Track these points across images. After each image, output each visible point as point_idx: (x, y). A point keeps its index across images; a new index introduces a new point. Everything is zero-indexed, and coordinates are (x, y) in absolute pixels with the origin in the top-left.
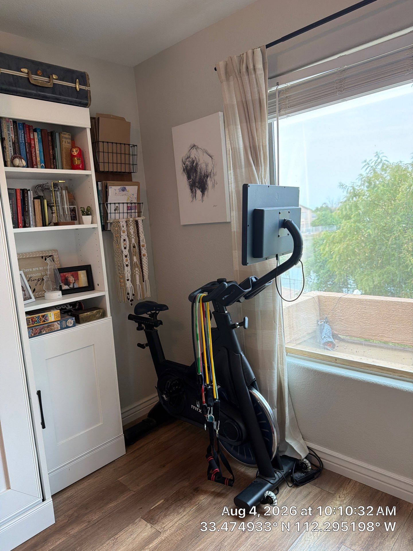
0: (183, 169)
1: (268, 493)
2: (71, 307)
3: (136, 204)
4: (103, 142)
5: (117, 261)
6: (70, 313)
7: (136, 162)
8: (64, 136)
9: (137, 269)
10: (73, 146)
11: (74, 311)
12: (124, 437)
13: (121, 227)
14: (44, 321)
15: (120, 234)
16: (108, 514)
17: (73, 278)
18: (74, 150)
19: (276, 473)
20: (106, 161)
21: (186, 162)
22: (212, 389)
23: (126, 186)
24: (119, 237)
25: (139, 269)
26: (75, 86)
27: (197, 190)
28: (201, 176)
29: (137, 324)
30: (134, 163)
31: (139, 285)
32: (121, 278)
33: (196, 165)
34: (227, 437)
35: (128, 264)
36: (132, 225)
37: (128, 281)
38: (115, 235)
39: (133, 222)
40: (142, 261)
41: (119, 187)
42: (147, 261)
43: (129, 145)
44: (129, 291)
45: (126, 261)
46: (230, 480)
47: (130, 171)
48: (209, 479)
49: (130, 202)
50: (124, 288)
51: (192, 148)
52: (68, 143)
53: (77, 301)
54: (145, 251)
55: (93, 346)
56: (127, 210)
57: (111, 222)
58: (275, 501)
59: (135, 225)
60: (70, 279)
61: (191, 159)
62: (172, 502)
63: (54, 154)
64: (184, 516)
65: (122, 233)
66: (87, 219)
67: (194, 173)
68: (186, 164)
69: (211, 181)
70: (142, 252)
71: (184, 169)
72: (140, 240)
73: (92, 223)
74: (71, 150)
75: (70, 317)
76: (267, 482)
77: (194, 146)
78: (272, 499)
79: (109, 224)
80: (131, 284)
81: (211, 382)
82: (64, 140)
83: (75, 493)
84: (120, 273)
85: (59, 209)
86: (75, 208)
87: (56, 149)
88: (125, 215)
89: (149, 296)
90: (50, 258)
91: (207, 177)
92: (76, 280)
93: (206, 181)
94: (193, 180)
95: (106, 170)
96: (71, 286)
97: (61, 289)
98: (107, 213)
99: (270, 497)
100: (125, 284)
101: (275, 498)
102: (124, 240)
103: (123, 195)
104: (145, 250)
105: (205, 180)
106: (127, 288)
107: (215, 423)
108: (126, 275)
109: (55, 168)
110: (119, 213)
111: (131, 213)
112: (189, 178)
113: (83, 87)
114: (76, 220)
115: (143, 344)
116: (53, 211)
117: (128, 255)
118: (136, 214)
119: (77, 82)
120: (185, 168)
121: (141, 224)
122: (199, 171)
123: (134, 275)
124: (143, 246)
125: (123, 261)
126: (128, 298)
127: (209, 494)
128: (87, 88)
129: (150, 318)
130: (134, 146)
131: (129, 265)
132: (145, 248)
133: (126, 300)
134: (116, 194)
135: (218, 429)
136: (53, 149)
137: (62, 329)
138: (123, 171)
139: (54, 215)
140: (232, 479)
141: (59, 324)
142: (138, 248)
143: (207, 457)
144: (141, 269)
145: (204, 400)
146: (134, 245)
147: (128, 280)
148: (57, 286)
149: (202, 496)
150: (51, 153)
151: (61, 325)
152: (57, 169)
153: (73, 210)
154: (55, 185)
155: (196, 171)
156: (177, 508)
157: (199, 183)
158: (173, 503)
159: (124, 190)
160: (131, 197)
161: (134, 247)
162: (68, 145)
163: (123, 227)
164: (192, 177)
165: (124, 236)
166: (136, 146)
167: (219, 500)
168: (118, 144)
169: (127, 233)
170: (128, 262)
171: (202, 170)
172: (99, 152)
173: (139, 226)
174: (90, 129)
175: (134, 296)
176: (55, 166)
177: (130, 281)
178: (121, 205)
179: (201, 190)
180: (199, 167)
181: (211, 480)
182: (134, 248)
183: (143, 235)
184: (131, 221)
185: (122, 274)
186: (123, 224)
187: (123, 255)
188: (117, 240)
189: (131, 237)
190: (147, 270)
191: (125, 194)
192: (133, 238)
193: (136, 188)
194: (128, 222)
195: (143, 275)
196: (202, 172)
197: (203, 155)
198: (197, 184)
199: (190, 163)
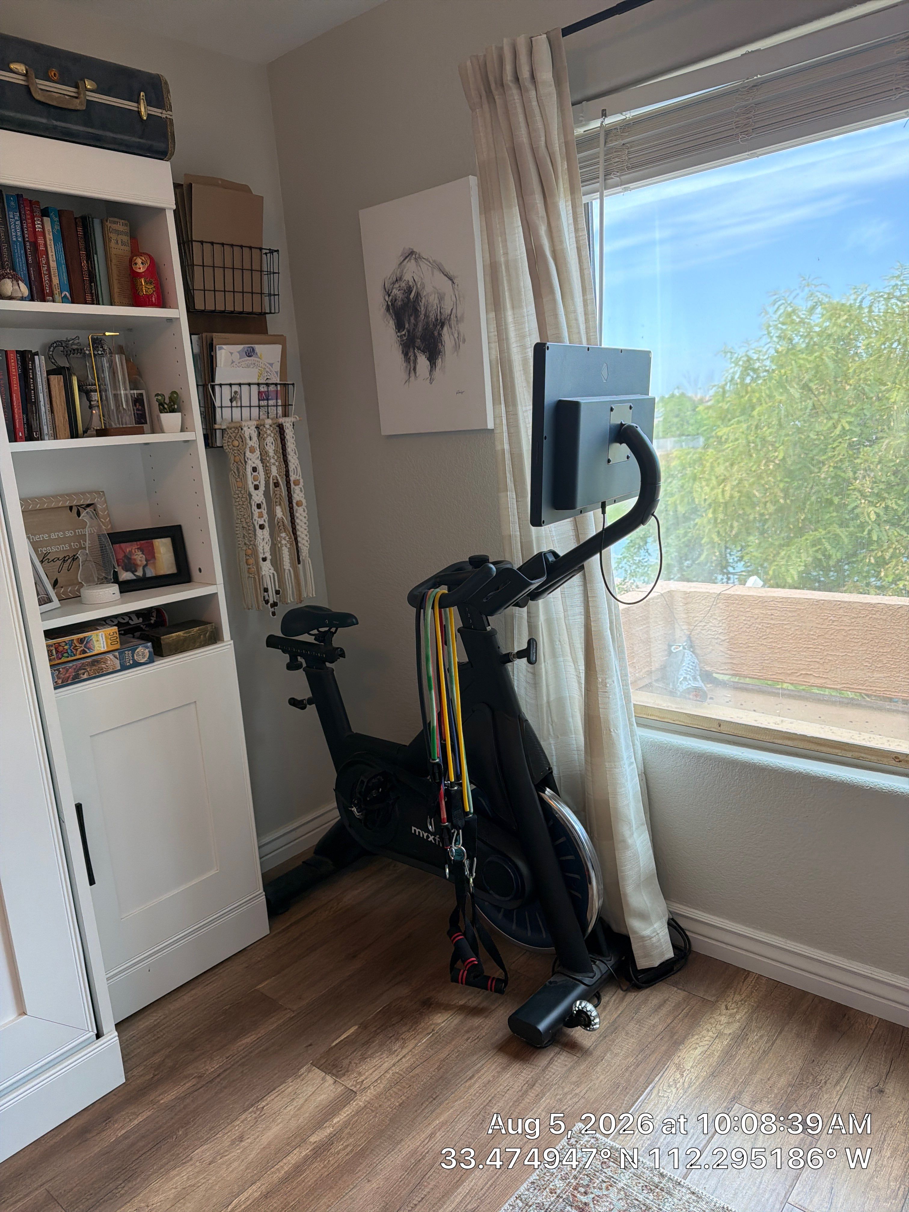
0: (385, 307)
1: (580, 1004)
2: (141, 620)
3: (279, 386)
4: (202, 242)
5: (240, 517)
6: (137, 634)
7: (276, 289)
8: (114, 226)
9: (283, 535)
10: (136, 251)
11: (147, 629)
12: (265, 899)
13: (245, 439)
14: (84, 652)
15: (245, 456)
16: (240, 1059)
17: (143, 554)
18: (139, 261)
19: (595, 963)
20: (209, 286)
21: (393, 288)
22: (461, 792)
23: (256, 346)
24: (243, 462)
25: (287, 535)
26: (136, 109)
27: (418, 354)
28: (427, 323)
29: (287, 655)
30: (272, 293)
31: (289, 570)
32: (249, 555)
33: (417, 297)
34: (491, 892)
35: (263, 525)
36: (270, 435)
37: (265, 563)
38: (232, 458)
39: (274, 428)
40: (295, 518)
41: (240, 347)
42: (305, 517)
43: (261, 249)
44: (268, 583)
45: (260, 517)
46: (498, 980)
47: (263, 311)
48: (455, 980)
49: (265, 382)
50: (257, 577)
51: (406, 257)
52: (123, 244)
53: (152, 607)
54: (302, 495)
55: (193, 706)
56: (259, 400)
57: (224, 427)
58: (595, 1021)
59: (278, 434)
60: (135, 557)
61: (403, 284)
62: (376, 1031)
63: (92, 268)
64: (404, 1057)
65: (248, 454)
66: (171, 420)
67: (411, 315)
68: (392, 294)
69: (451, 336)
70: (294, 495)
71: (388, 306)
72: (290, 470)
73: (182, 430)
74: (131, 261)
75: (143, 642)
76: (577, 982)
77: (412, 253)
78: (589, 1017)
79: (218, 431)
80: (272, 568)
81: (459, 776)
82: (113, 236)
83: (164, 1018)
84: (248, 543)
85: (106, 396)
86: (141, 394)
87: (96, 259)
88: (255, 411)
89: (313, 596)
90: (88, 510)
91: (443, 325)
92: (149, 560)
93: (440, 335)
94: (409, 331)
95: (210, 307)
96: (140, 573)
97: (116, 580)
98: (214, 407)
99: (586, 1013)
100: (257, 568)
101: (594, 1013)
102: (254, 469)
103: (248, 367)
104: (301, 491)
105: (436, 333)
106: (264, 577)
107: (467, 863)
108: (260, 549)
109: (96, 301)
110: (241, 407)
111: (268, 406)
112: (399, 326)
113: (156, 112)
114: (146, 423)
115: (302, 701)
116: (92, 403)
117: (264, 501)
118: (280, 408)
119: (141, 97)
120: (390, 304)
121: (291, 433)
122: (423, 313)
123: (277, 548)
124: (297, 483)
125: (252, 519)
126: (267, 598)
127: (455, 1010)
128: (164, 114)
129: (316, 642)
130: (272, 252)
131: (266, 525)
132: (301, 488)
133: (260, 603)
134: (233, 362)
135: (472, 875)
136: (89, 258)
137: (124, 668)
138: (248, 309)
139: (94, 412)
140: (502, 977)
141: (116, 658)
142: (286, 488)
143: (450, 934)
144: (292, 535)
145: (444, 815)
146: (275, 481)
147: (264, 559)
148: (106, 573)
149: (440, 1015)
150: (85, 268)
151: (121, 659)
152: (99, 304)
153: (138, 401)
154: (97, 342)
155: (416, 311)
156: (388, 1042)
157: (423, 339)
158: (378, 1031)
159: (250, 353)
160: (267, 369)
161: (276, 485)
162: (122, 248)
163: (251, 439)
164: (407, 326)
165: (253, 459)
166: (277, 251)
167: (477, 1021)
168: (235, 248)
169: (261, 454)
170: (263, 519)
171: (430, 309)
172: (193, 265)
173: (288, 437)
174: (174, 211)
175: (279, 594)
176: (94, 297)
177: (268, 562)
178: (245, 388)
179: (427, 354)
180: (423, 301)
181: (458, 982)
182: (276, 487)
183: (295, 457)
184: (267, 426)
185: (250, 547)
186: (251, 432)
187: (253, 503)
188: (238, 469)
189: (268, 462)
190: (307, 538)
191: (254, 364)
192: (274, 464)
193: (277, 349)
194: (261, 428)
195: (297, 549)
196: (431, 314)
197: (433, 274)
198: (419, 340)
199: (402, 291)
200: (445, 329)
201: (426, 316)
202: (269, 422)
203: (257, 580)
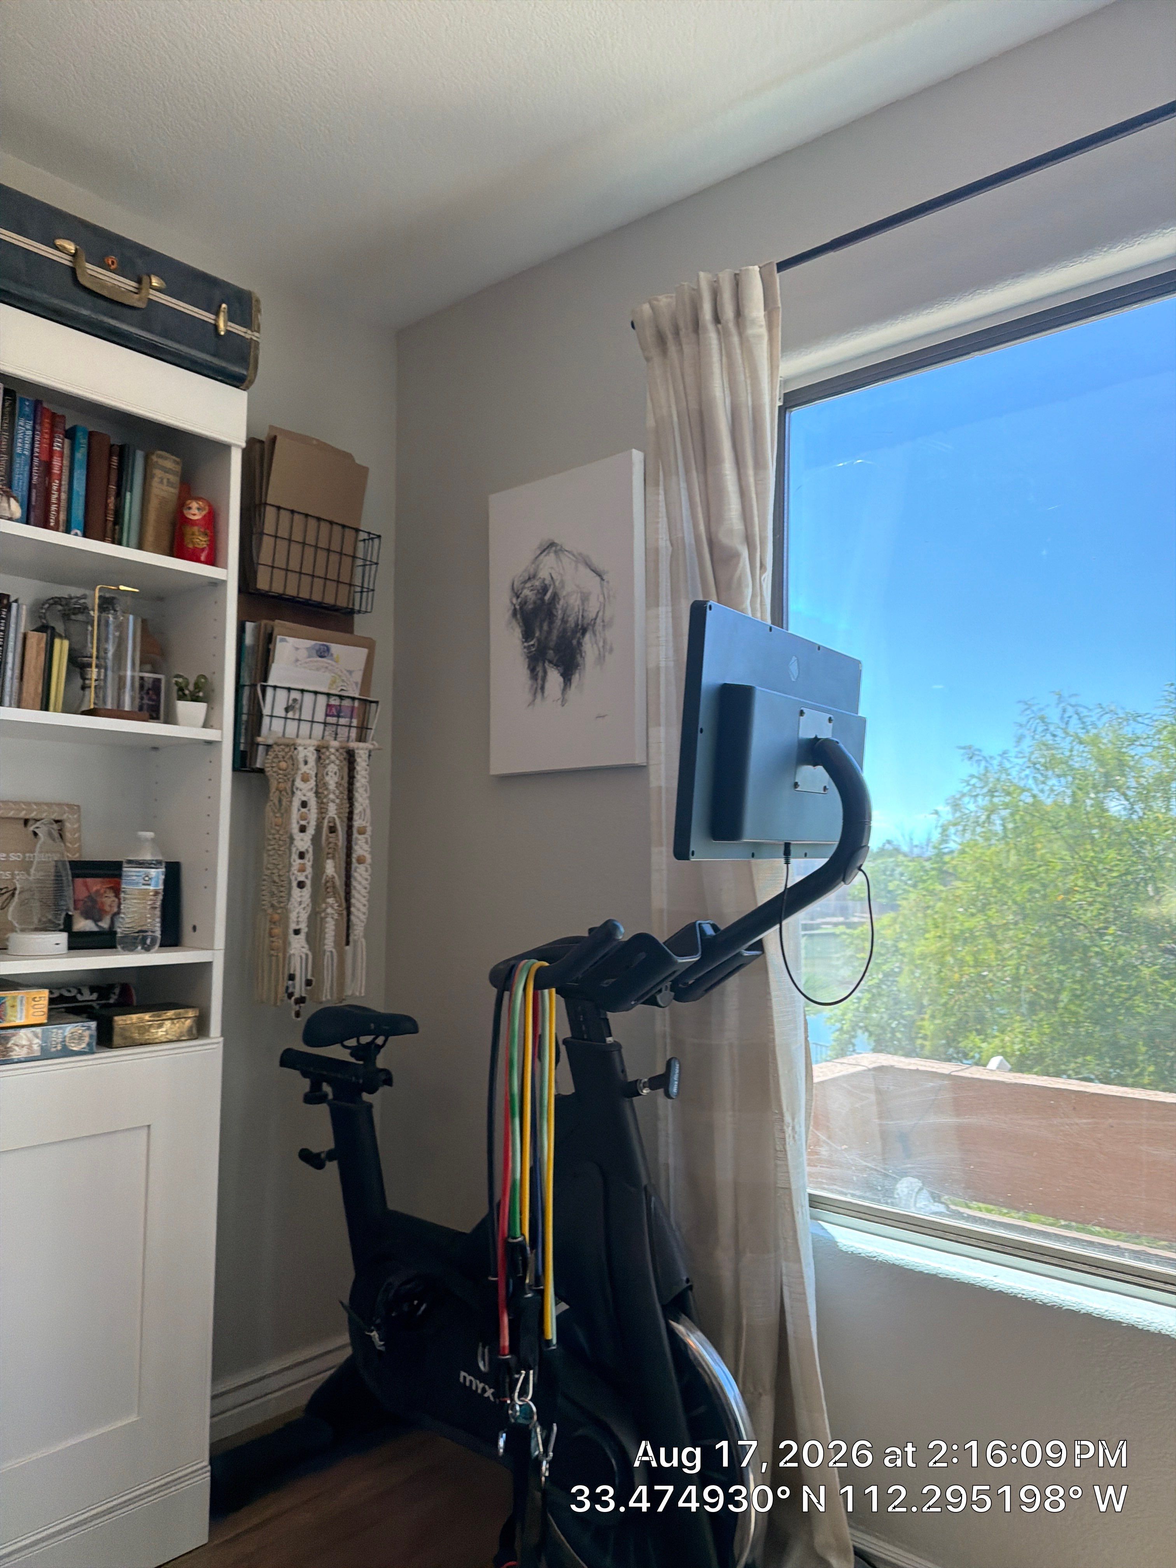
0: (511, 612)
2: (95, 996)
3: (356, 702)
4: (279, 508)
5: (271, 866)
7: (372, 583)
8: (161, 462)
9: (331, 900)
10: (189, 494)
13: (298, 761)
15: (293, 785)
18: (194, 505)
20: (280, 562)
21: (523, 588)
22: (539, 1308)
23: (332, 644)
24: (290, 793)
25: (337, 902)
26: (213, 322)
27: (549, 670)
28: (565, 631)
29: (308, 1080)
30: (366, 585)
31: (332, 952)
32: (274, 923)
33: (554, 597)
35: (303, 882)
36: (333, 762)
37: (297, 937)
38: (276, 782)
39: (341, 754)
40: (352, 880)
41: (310, 643)
42: (366, 880)
43: (357, 530)
44: (297, 967)
45: (301, 871)
47: (351, 606)
49: (337, 693)
50: (281, 955)
51: (544, 551)
52: (170, 484)
54: (367, 848)
55: (146, 1130)
56: (327, 715)
57: (270, 742)
59: (345, 763)
60: (104, 899)
63: (120, 507)
65: (298, 783)
66: (191, 710)
67: (544, 620)
68: (522, 596)
70: (356, 848)
71: (515, 609)
72: (356, 811)
73: (205, 725)
74: (183, 503)
75: (83, 1019)
77: (552, 544)
79: (260, 747)
80: (306, 946)
82: (158, 473)
84: (276, 905)
85: (105, 676)
86: (158, 679)
87: (128, 496)
88: (318, 729)
89: (360, 993)
91: (584, 631)
93: (580, 644)
94: (539, 640)
95: (278, 588)
96: (105, 923)
98: (262, 716)
100: (284, 943)
103: (318, 669)
104: (366, 842)
105: (575, 642)
106: (292, 959)
107: (538, 1432)
108: (293, 916)
109: (117, 542)
110: (300, 720)
111: (338, 725)
112: (527, 635)
113: (239, 330)
115: (320, 1154)
117: (311, 850)
118: (354, 731)
119: (222, 310)
120: (518, 607)
121: (364, 764)
122: (560, 617)
123: (319, 919)
124: (362, 832)
125: (289, 871)
126: (290, 990)
128: (248, 334)
129: (353, 1060)
130: (371, 537)
131: (308, 883)
132: (366, 839)
133: (280, 994)
134: (297, 660)
135: (547, 1458)
136: (119, 495)
138: (329, 600)
141: (37, 1038)
142: (345, 836)
144: (343, 901)
145: (506, 1341)
146: (331, 824)
147: (297, 932)
148: (54, 916)
150: (111, 506)
151: (44, 1040)
152: (122, 545)
153: (151, 686)
154: (107, 601)
155: (551, 616)
157: (557, 649)
159: (323, 653)
160: (344, 678)
161: (332, 830)
162: (168, 489)
163: (306, 763)
164: (537, 634)
165: (305, 790)
166: (379, 537)
168: (322, 523)
169: (317, 785)
170: (305, 874)
171: (568, 612)
172: (262, 533)
173: (358, 768)
175: (310, 985)
176: (117, 535)
177: (302, 936)
178: (308, 698)
179: (561, 669)
180: (561, 603)
182: (331, 832)
183: (365, 795)
184: (332, 750)
185: (279, 911)
186: (308, 754)
187: (294, 849)
188: (280, 801)
189: (326, 796)
190: (364, 909)
191: (327, 668)
192: (333, 801)
193: (361, 653)
194: (323, 750)
195: (349, 920)
196: (570, 619)
197: (576, 568)
198: (551, 652)
199: (535, 592)
200: (588, 636)
201: (564, 621)
202: (335, 744)
203: (281, 960)
